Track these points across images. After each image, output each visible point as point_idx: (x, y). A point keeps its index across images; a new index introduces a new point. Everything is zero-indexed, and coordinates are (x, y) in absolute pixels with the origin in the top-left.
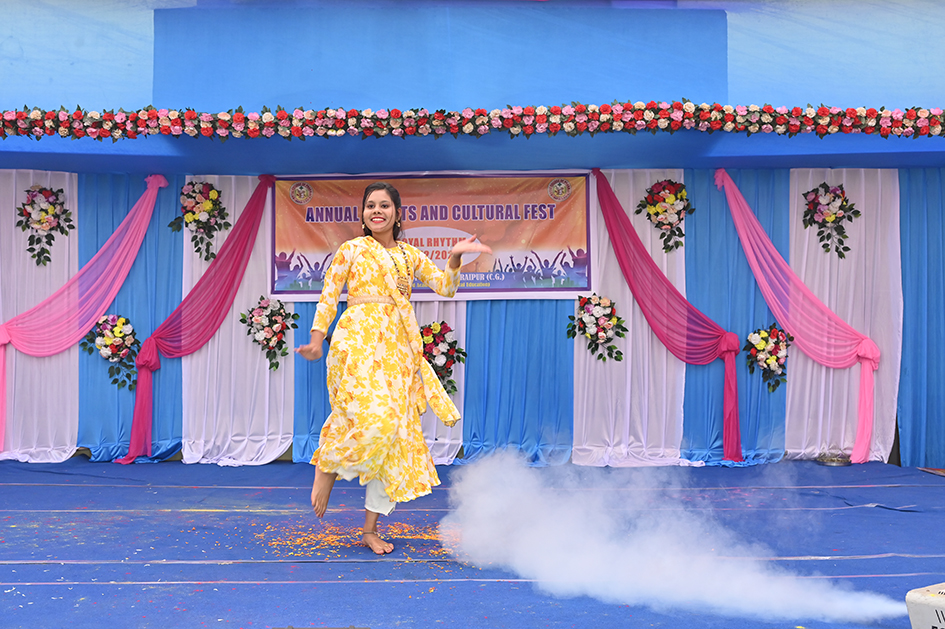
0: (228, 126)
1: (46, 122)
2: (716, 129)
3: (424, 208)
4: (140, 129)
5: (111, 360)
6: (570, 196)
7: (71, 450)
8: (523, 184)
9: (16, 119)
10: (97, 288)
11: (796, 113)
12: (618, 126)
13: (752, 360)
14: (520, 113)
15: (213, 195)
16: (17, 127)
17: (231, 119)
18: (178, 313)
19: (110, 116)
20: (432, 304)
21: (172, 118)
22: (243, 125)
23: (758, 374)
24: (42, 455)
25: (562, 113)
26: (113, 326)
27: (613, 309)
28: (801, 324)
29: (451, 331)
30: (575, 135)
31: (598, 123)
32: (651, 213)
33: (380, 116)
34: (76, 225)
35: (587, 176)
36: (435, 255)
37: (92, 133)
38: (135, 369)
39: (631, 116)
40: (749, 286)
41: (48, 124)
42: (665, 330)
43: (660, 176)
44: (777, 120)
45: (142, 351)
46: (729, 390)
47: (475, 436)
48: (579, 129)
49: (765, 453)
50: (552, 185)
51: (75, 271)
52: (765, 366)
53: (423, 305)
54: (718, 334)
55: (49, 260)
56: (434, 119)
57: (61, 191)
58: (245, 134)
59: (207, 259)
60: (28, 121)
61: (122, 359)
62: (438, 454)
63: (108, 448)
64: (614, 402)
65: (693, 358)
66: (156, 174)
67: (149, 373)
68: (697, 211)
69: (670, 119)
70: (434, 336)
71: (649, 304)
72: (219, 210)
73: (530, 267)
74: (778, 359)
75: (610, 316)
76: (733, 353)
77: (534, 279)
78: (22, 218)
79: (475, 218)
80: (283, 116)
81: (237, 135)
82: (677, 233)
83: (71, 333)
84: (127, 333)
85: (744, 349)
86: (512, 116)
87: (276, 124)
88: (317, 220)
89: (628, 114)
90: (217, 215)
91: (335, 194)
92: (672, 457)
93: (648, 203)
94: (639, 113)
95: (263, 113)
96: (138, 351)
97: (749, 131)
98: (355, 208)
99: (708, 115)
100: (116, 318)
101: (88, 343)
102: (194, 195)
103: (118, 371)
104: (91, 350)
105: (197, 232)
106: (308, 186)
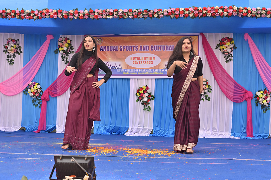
0: (73, 15)
1: (12, 14)
2: (245, 16)
3: (141, 46)
4: (43, 16)
5: (33, 97)
7: (19, 128)
8: (176, 38)
9: (2, 13)
10: (29, 73)
12: (209, 15)
13: (257, 101)
14: (174, 10)
15: (69, 41)
16: (2, 15)
17: (74, 12)
18: (56, 82)
19: (33, 12)
20: (143, 80)
21: (54, 12)
22: (78, 14)
23: (259, 107)
24: (9, 129)
25: (189, 10)
26: (34, 86)
27: (207, 82)
29: (149, 89)
30: (193, 18)
31: (202, 14)
32: (221, 48)
33: (125, 11)
34: (23, 51)
35: (198, 36)
36: (144, 63)
37: (27, 17)
38: (41, 100)
39: (214, 11)
40: (256, 75)
41: (13, 14)
42: (226, 90)
43: (224, 36)
44: (267, 12)
45: (43, 94)
46: (249, 112)
47: (157, 126)
48: (195, 16)
49: (262, 135)
51: (22, 67)
52: (262, 103)
53: (140, 80)
54: (245, 92)
55: (14, 63)
56: (144, 12)
57: (18, 40)
58: (78, 18)
59: (66, 63)
60: (6, 13)
61: (37, 97)
62: (144, 132)
63: (31, 127)
64: (207, 115)
65: (236, 100)
66: (50, 34)
67: (46, 102)
68: (238, 49)
69: (228, 12)
70: (143, 91)
71: (220, 81)
74: (267, 101)
75: (206, 85)
76: (250, 99)
78: (6, 49)
79: (158, 50)
80: (92, 12)
81: (76, 18)
82: (230, 56)
83: (20, 88)
84: (39, 88)
85: (254, 98)
86: (171, 11)
87: (89, 14)
88: (104, 51)
89: (213, 10)
90: (70, 48)
91: (110, 41)
92: (228, 135)
93: (220, 45)
94: (217, 10)
95: (85, 10)
96: (42, 94)
97: (257, 17)
98: (117, 46)
99: (242, 11)
100: (35, 83)
101: (25, 92)
102: (62, 41)
103: (35, 101)
104: (26, 94)
105: (63, 54)
106: (101, 39)
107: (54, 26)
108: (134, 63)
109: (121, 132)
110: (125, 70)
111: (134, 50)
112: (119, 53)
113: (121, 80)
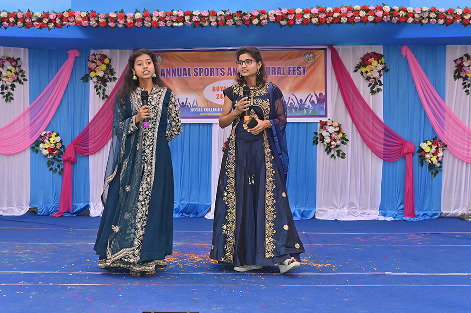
0: (115, 20)
2: (403, 22)
3: (230, 69)
4: (64, 23)
5: (48, 157)
6: (315, 62)
7: (26, 209)
8: (288, 54)
10: (40, 115)
11: (451, 12)
12: (344, 20)
13: (422, 158)
14: (286, 13)
15: (107, 61)
17: (117, 17)
18: (87, 130)
19: (46, 15)
21: (83, 16)
22: (124, 20)
23: (426, 167)
24: (10, 211)
25: (311, 13)
26: (50, 137)
27: (340, 128)
28: (452, 137)
30: (318, 25)
31: (332, 18)
32: (363, 71)
33: (204, 14)
34: (28, 79)
35: (325, 50)
37: (36, 25)
38: (62, 162)
39: (352, 14)
40: (421, 115)
41: (11, 20)
42: (371, 141)
43: (368, 49)
44: (439, 16)
45: (66, 151)
46: (409, 176)
48: (321, 22)
49: (430, 213)
50: (305, 55)
51: (28, 105)
52: (430, 162)
54: (403, 143)
55: (13, 99)
56: (235, 16)
57: (19, 59)
58: (125, 25)
59: (103, 98)
61: (55, 156)
63: (47, 207)
64: (340, 182)
65: (387, 157)
66: (73, 49)
67: (70, 165)
68: (390, 72)
69: (375, 16)
71: (361, 125)
72: (110, 70)
73: (291, 103)
74: (437, 158)
75: (338, 132)
76: (411, 154)
77: (293, 110)
80: (147, 15)
81: (120, 26)
82: (379, 83)
83: (26, 141)
84: (58, 141)
85: (417, 152)
86: (281, 14)
87: (143, 20)
88: (167, 76)
89: (350, 13)
90: (109, 73)
91: (178, 60)
92: (374, 215)
93: (361, 66)
94: (357, 12)
95: (135, 13)
96: (64, 151)
97: (422, 23)
98: (189, 69)
99: (398, 13)
100: (51, 132)
101: (35, 147)
102: (96, 61)
103: (53, 163)
104: (37, 151)
105: (97, 83)
106: (161, 56)
107: (82, 38)
108: (219, 97)
109: (198, 212)
110: (203, 108)
111: (217, 75)
112: (193, 79)
113: (198, 126)
